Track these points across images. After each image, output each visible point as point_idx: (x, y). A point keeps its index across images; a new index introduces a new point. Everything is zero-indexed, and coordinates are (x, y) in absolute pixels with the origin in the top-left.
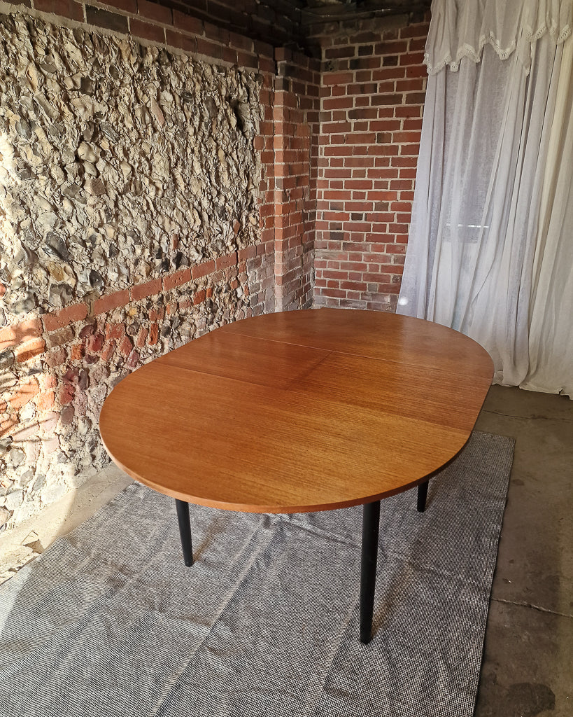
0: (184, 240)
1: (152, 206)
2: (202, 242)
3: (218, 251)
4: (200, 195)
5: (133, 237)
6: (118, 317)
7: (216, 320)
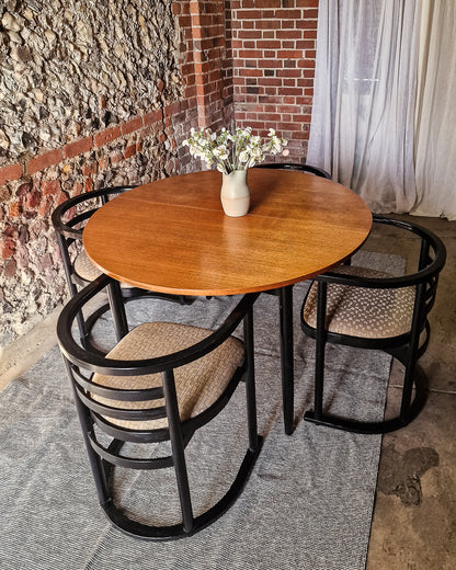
0: (112, 100)
1: (78, 70)
2: (129, 101)
3: (144, 108)
4: (124, 58)
5: (62, 99)
6: (52, 174)
7: (147, 171)
